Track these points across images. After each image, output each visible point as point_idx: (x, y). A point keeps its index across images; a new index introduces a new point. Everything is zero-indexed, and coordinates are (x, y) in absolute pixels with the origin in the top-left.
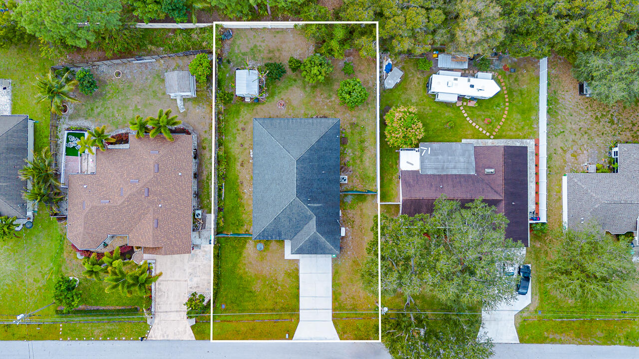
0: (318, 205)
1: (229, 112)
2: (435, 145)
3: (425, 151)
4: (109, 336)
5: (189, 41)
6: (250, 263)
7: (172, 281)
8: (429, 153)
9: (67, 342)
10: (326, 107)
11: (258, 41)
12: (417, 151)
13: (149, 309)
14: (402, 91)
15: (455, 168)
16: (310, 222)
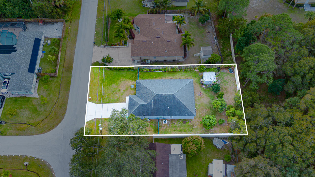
0: (152, 105)
1: (195, 73)
2: (185, 162)
3: (181, 156)
4: (97, 32)
5: (226, 55)
6: (125, 83)
7: (119, 53)
8: (180, 159)
9: (96, 19)
10: (201, 114)
11: (230, 83)
12: (181, 153)
13: (107, 46)
14: (212, 149)
15: (173, 172)
16: (144, 102)
